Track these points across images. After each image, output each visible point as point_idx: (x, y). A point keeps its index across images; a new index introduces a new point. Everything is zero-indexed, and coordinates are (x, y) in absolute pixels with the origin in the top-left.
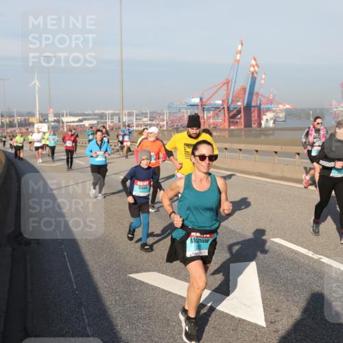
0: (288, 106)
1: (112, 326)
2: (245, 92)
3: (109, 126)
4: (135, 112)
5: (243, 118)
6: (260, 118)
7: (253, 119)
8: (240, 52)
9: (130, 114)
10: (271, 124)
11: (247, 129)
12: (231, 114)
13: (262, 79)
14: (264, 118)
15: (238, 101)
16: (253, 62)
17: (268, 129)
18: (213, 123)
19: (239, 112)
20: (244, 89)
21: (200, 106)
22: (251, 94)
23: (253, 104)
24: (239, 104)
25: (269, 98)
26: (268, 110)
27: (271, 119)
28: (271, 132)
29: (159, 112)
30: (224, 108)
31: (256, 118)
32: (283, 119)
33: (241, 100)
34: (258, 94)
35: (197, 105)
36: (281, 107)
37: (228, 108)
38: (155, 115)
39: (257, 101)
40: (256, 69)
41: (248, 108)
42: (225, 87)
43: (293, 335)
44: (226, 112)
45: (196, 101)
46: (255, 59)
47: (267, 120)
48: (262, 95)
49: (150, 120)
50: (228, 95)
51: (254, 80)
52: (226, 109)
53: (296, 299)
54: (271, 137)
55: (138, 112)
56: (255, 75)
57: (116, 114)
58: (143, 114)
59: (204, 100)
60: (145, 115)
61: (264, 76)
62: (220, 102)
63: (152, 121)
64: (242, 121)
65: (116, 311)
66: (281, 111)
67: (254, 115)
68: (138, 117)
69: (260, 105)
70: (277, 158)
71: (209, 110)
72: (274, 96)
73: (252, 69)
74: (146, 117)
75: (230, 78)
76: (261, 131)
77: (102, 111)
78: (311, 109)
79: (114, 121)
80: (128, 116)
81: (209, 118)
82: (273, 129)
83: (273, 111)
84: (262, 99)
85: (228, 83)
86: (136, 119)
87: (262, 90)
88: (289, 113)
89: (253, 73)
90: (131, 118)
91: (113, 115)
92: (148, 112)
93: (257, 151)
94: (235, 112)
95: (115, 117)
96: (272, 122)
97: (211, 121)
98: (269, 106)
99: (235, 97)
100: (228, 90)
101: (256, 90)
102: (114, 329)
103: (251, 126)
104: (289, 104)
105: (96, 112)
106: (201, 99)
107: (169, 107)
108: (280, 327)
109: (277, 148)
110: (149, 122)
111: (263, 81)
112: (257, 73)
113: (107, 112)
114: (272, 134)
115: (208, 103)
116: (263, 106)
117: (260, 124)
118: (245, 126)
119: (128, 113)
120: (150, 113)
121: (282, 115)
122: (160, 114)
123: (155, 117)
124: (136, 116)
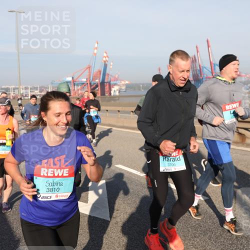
0: (127, 82)
1: (10, 228)
2: (100, 73)
3: (12, 96)
4: (29, 87)
5: (99, 89)
6: (110, 90)
7: (106, 90)
8: (96, 48)
9: (26, 88)
10: (117, 93)
11: (102, 96)
12: (92, 87)
13: (111, 65)
14: (113, 89)
15: (96, 79)
16: (105, 55)
17: (115, 97)
18: (81, 93)
19: (97, 86)
20: (100, 72)
21: (72, 83)
22: (104, 74)
23: (106, 81)
24: (97, 81)
25: (115, 77)
26: (115, 85)
27: (117, 90)
28: (117, 98)
29: (46, 86)
30: (87, 84)
31: (108, 89)
32: (124, 90)
33: (98, 78)
34: (108, 75)
35: (70, 82)
36: (123, 82)
37: (90, 84)
38: (43, 89)
39: (108, 79)
40: (107, 59)
41: (103, 84)
42: (88, 71)
43: (127, 225)
44: (89, 86)
45: (70, 79)
46: (106, 53)
47: (115, 91)
48: (111, 76)
49: (40, 92)
50: (90, 75)
51: (106, 66)
52: (89, 84)
53: (129, 202)
54: (118, 102)
55: (31, 87)
56: (106, 62)
57: (17, 89)
58: (35, 88)
59: (75, 79)
60: (36, 88)
61: (112, 64)
62: (85, 80)
63: (41, 92)
64: (99, 91)
65: (13, 219)
66: (123, 85)
67: (107, 88)
68: (32, 90)
69: (110, 81)
70: (120, 115)
71: (78, 85)
72: (119, 75)
73: (104, 59)
74: (37, 90)
75: (91, 64)
76: (111, 98)
77: (7, 86)
78: (141, 84)
79: (15, 93)
80: (25, 89)
81: (78, 90)
82: (119, 97)
83: (118, 85)
84: (111, 77)
85: (89, 68)
86: (31, 91)
87: (111, 72)
88: (128, 87)
89: (105, 62)
90: (27, 91)
91: (14, 89)
92: (38, 86)
93: (107, 111)
94: (94, 86)
95: (16, 90)
96: (118, 92)
97: (80, 92)
98: (116, 82)
99: (95, 76)
100: (90, 72)
101: (107, 72)
102: (12, 230)
103: (105, 95)
104: (128, 81)
105: (3, 87)
106: (73, 78)
107: (52, 83)
108: (119, 220)
109: (120, 108)
110: (39, 93)
111: (111, 67)
112: (107, 61)
113: (10, 87)
114: (118, 100)
115: (77, 80)
116: (112, 82)
117: (110, 94)
118: (102, 95)
119: (25, 88)
120: (40, 87)
121: (124, 88)
122: (46, 88)
123: (43, 90)
124: (30, 89)
